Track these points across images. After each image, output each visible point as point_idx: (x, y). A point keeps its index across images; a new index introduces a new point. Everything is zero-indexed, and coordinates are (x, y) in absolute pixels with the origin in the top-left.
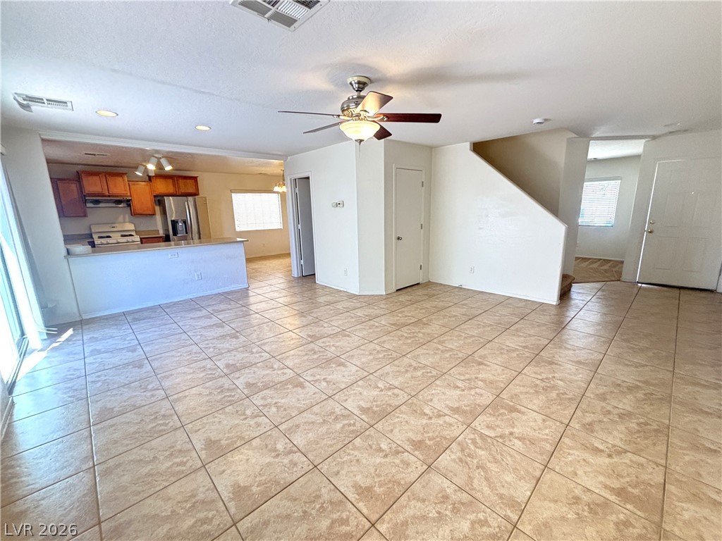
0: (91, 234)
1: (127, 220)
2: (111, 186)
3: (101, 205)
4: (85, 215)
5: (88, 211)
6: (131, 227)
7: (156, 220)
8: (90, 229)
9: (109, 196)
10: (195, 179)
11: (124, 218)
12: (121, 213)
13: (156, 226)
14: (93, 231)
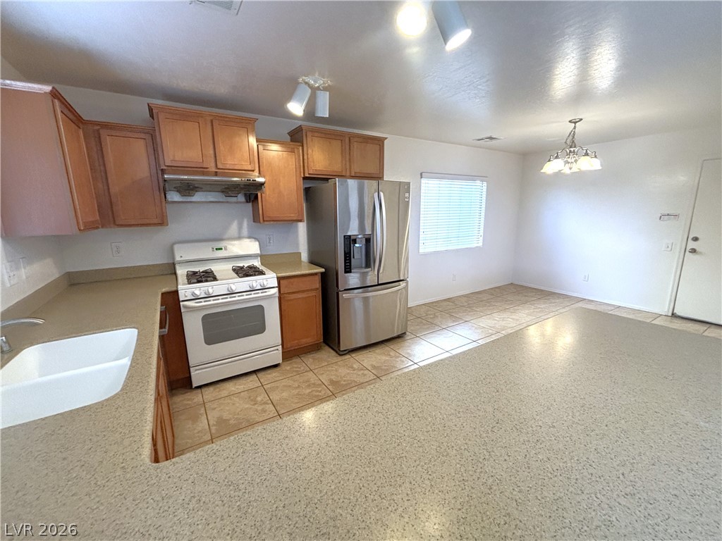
0: (174, 265)
1: (245, 231)
2: (222, 148)
3: (198, 197)
4: (162, 222)
5: (170, 210)
6: (252, 247)
7: (297, 232)
8: (171, 252)
9: (216, 174)
10: (380, 142)
11: (240, 228)
12: (236, 216)
13: (297, 245)
14: (178, 258)
